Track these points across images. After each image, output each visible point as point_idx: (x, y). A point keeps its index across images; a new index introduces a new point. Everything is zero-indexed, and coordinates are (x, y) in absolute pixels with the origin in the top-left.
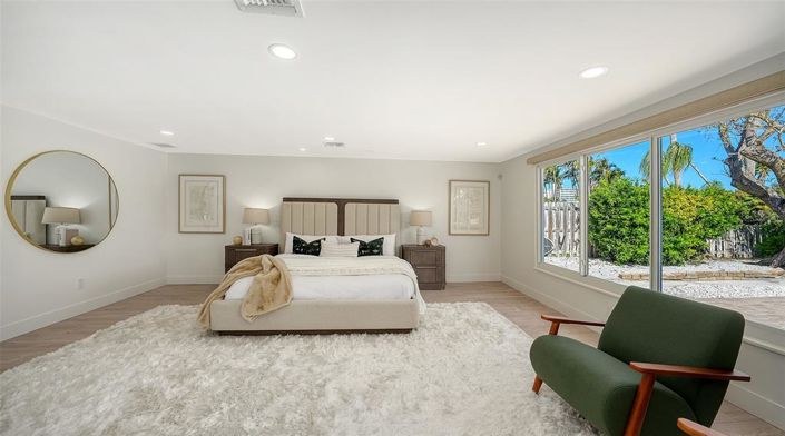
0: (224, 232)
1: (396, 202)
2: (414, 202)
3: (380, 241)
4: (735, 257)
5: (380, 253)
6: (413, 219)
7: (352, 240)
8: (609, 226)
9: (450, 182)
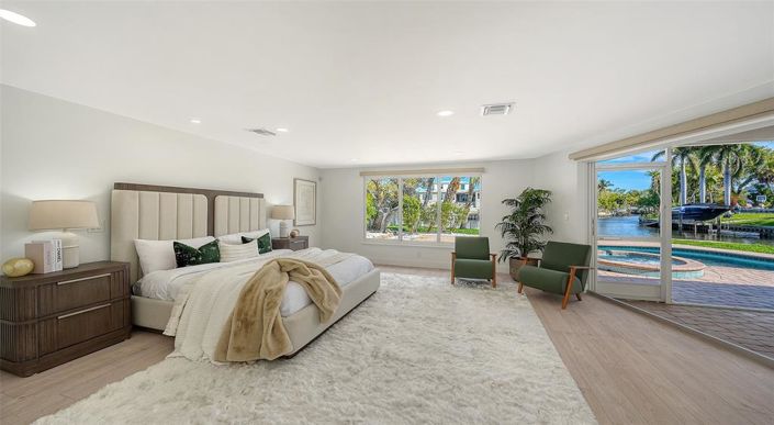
1: (261, 196)
6: (273, 213)
7: (245, 240)
9: (295, 180)
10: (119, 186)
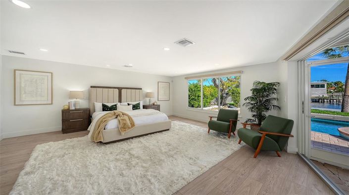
0: (52, 104)
1: (141, 89)
2: (147, 89)
3: (139, 104)
4: (215, 104)
5: (139, 109)
6: (147, 95)
7: (129, 104)
8: (193, 97)
9: (158, 82)
10: (91, 87)
